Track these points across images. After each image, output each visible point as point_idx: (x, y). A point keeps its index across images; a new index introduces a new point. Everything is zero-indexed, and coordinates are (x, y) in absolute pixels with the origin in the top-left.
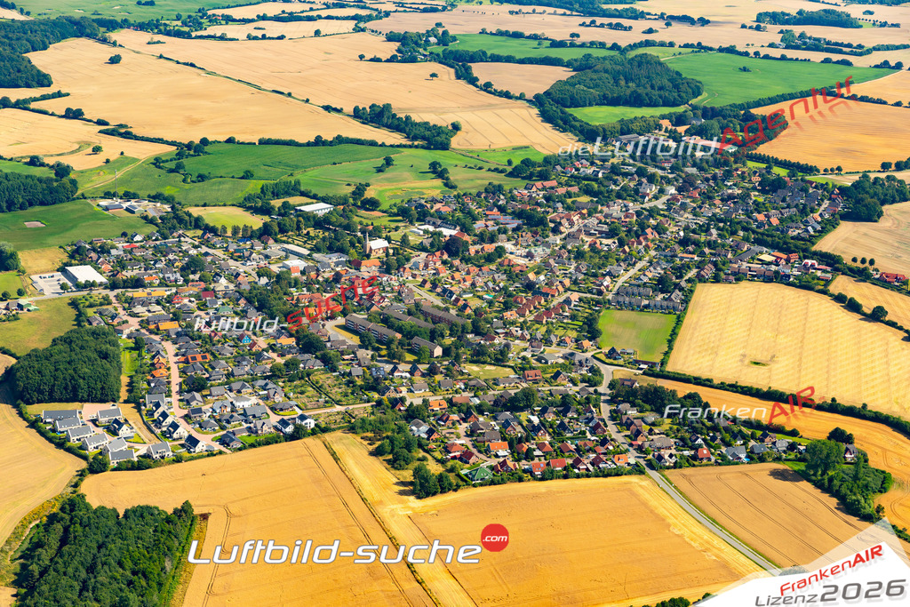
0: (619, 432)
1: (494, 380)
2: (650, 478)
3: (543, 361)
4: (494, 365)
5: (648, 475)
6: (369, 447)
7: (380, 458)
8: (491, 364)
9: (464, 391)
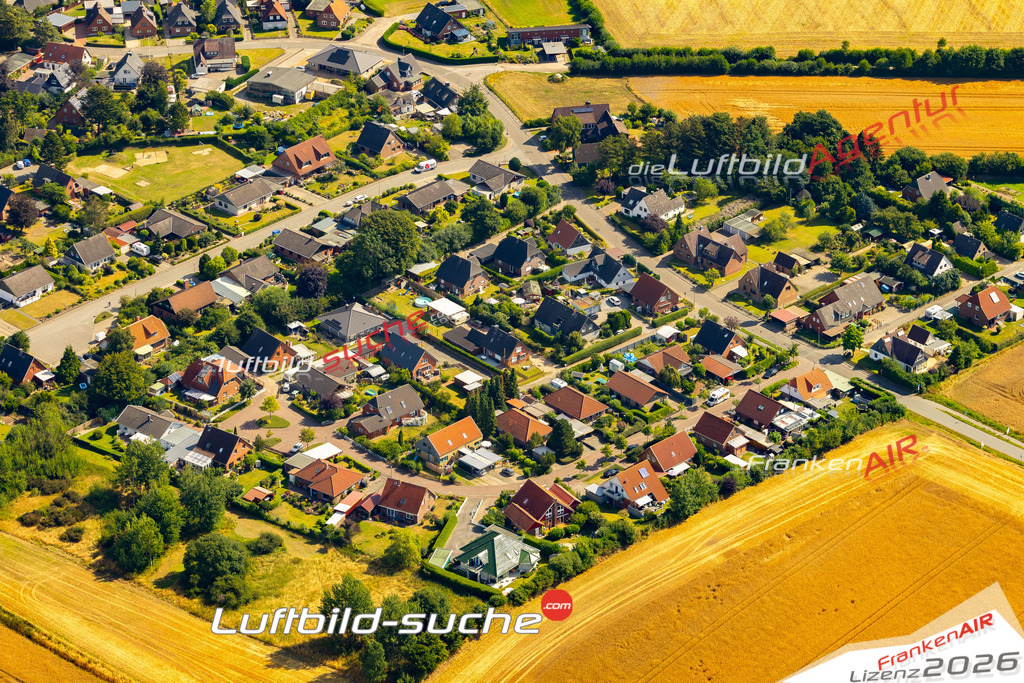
0: (702, 289)
1: (202, 197)
2: (928, 422)
3: (278, 98)
4: (155, 145)
5: (916, 416)
6: (74, 547)
7: (142, 579)
8: (142, 145)
9: (156, 262)
